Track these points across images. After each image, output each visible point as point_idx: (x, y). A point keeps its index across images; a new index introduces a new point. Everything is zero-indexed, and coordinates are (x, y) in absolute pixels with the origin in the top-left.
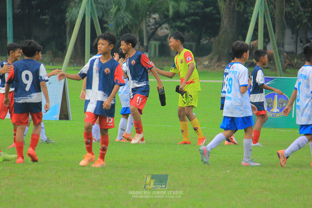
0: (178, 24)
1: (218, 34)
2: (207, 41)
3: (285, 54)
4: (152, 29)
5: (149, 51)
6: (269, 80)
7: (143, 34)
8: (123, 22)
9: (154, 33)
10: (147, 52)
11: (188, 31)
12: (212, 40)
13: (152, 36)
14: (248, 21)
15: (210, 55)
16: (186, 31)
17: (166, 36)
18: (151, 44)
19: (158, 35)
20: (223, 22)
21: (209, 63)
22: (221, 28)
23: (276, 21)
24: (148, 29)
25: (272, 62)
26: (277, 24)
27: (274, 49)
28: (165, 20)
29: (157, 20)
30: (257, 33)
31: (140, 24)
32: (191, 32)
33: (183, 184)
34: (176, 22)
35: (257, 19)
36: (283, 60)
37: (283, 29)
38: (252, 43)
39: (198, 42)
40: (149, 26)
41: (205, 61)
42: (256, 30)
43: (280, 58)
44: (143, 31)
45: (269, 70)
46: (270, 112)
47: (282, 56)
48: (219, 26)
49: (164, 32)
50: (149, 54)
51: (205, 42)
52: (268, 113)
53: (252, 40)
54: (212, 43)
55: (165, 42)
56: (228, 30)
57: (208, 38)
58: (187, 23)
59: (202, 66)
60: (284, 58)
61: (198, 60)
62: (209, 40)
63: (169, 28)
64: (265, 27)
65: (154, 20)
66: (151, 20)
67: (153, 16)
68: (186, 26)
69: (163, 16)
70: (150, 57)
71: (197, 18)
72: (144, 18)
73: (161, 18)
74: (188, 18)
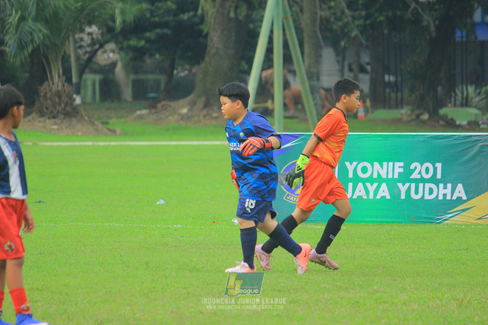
0: (133, 42)
1: (203, 58)
2: (186, 72)
3: (322, 92)
4: (86, 52)
5: (83, 92)
6: (291, 138)
7: (70, 61)
8: (32, 41)
9: (90, 60)
10: (78, 93)
11: (152, 55)
12: (194, 70)
13: (87, 65)
14: (254, 36)
15: (191, 98)
16: (147, 55)
17: (114, 65)
18: (85, 80)
19: (97, 64)
20: (211, 39)
21: (190, 110)
22: (209, 48)
23: (305, 34)
24: (80, 52)
25: (300, 106)
26: (306, 40)
27: (303, 83)
28: (109, 36)
29: (94, 36)
31: (63, 44)
32: (157, 56)
34: (129, 40)
35: (272, 31)
36: (319, 102)
37: (317, 49)
38: (265, 74)
39: (171, 75)
40: (81, 47)
41: (183, 107)
42: (269, 51)
43: (314, 99)
44: (69, 56)
45: (295, 120)
46: (294, 194)
47: (317, 96)
48: (205, 46)
49: (109, 58)
50: (83, 99)
51: (182, 74)
52: (292, 197)
53: (263, 69)
54: (194, 75)
55: (111, 76)
56: (221, 52)
57: (188, 67)
58: (148, 41)
59: (176, 117)
60: (321, 99)
61: (170, 106)
62: (190, 70)
63: (117, 51)
64: (286, 45)
65: (90, 37)
66: (86, 37)
67: (88, 29)
68: (148, 45)
69: (105, 30)
70: (84, 103)
71: (167, 31)
72: (71, 33)
73: (102, 34)
74: (150, 31)
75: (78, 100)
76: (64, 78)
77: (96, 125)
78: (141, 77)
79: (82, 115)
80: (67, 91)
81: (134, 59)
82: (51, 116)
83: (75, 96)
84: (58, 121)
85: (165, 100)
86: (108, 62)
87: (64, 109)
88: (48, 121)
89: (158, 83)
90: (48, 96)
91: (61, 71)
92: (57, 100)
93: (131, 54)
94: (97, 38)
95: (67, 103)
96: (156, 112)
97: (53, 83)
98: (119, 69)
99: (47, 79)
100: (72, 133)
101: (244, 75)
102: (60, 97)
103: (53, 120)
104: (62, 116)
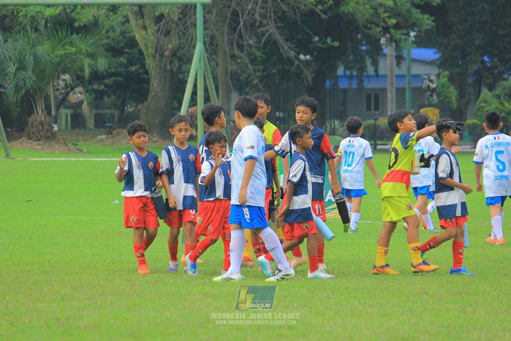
0: (96, 86)
1: (146, 100)
2: (133, 108)
3: (232, 123)
4: (62, 93)
5: (59, 122)
7: (51, 100)
9: (64, 99)
10: (56, 123)
11: (109, 96)
13: (62, 102)
14: (184, 83)
16: (106, 96)
17: (81, 102)
18: (60, 114)
19: (69, 102)
20: (152, 85)
22: (150, 91)
23: (219, 82)
24: (57, 93)
26: (220, 85)
28: (78, 82)
29: (68, 82)
30: (195, 97)
31: (46, 87)
32: (112, 96)
33: (103, 292)
34: (92, 85)
35: (196, 80)
36: (230, 131)
37: (228, 92)
38: (191, 110)
39: (122, 110)
40: (57, 90)
42: (194, 93)
44: (50, 96)
48: (148, 89)
49: (78, 97)
50: (59, 127)
51: (131, 110)
53: (189, 107)
54: (139, 110)
55: (79, 111)
56: (159, 94)
57: (135, 105)
58: (106, 85)
61: (122, 133)
62: (137, 107)
63: (83, 93)
64: (206, 90)
65: (64, 82)
66: (61, 82)
67: (63, 77)
68: (106, 89)
69: (75, 78)
70: (59, 130)
71: (120, 79)
72: (51, 80)
73: (73, 80)
74: (108, 79)
75: (56, 128)
76: (46, 112)
77: (69, 146)
78: (101, 111)
79: (59, 139)
80: (48, 122)
81: (95, 99)
82: (36, 139)
83: (53, 125)
84: (41, 143)
85: (118, 128)
86: (77, 101)
87: (46, 134)
88: (34, 143)
89: (113, 115)
90: (34, 124)
91: (44, 107)
92: (41, 128)
93: (94, 95)
94: (70, 83)
95: (48, 129)
96: (112, 137)
97: (38, 116)
98: (85, 106)
99: (34, 113)
100: (52, 152)
101: (175, 111)
102: (43, 125)
103: (38, 142)
104: (44, 139)
